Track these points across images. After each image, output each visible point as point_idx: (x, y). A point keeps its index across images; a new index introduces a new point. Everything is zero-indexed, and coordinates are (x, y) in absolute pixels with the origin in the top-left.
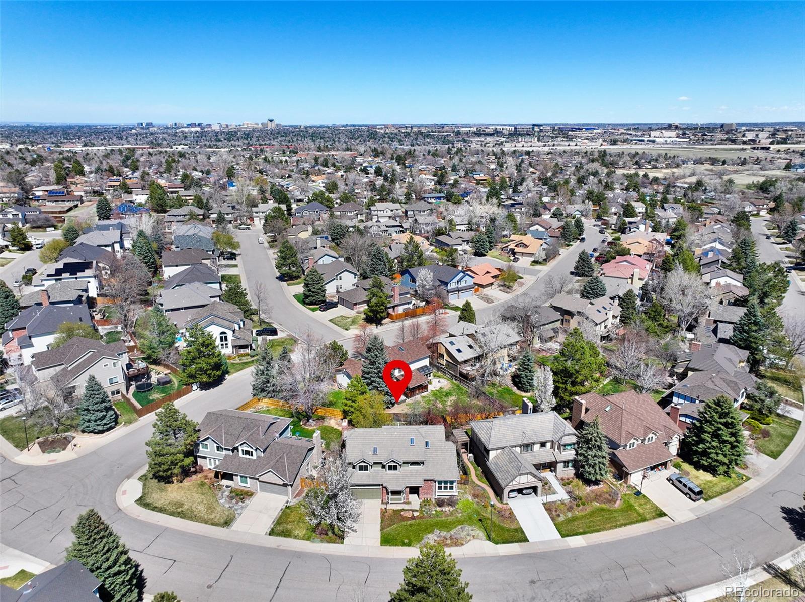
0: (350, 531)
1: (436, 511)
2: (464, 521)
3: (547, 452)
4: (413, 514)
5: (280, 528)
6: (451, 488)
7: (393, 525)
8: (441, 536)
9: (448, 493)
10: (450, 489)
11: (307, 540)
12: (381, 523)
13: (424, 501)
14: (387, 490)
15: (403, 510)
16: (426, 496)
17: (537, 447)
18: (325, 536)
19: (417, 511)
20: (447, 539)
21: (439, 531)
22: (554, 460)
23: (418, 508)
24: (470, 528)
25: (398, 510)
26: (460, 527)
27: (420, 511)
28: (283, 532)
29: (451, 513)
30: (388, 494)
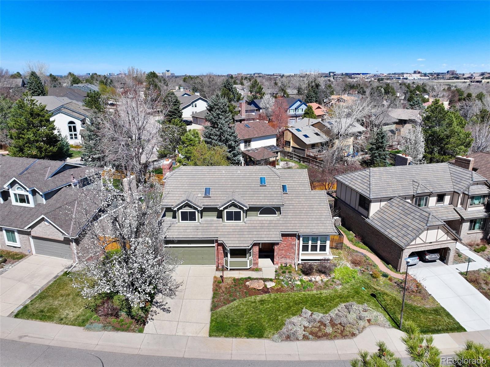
0: (158, 310)
1: (301, 280)
2: (348, 297)
3: (446, 208)
4: (266, 286)
5: (40, 305)
6: (323, 248)
7: (232, 301)
8: (315, 320)
9: (318, 255)
10: (320, 250)
11: (80, 326)
12: (213, 298)
13: (281, 268)
14: (224, 248)
15: (249, 279)
16: (284, 261)
17: (433, 200)
18: (113, 320)
19: (271, 280)
20: (325, 325)
21: (310, 313)
22: (457, 217)
23: (273, 276)
24: (361, 307)
25: (241, 279)
26: (343, 305)
27: (277, 279)
28: (42, 311)
29: (326, 285)
30: (226, 255)
